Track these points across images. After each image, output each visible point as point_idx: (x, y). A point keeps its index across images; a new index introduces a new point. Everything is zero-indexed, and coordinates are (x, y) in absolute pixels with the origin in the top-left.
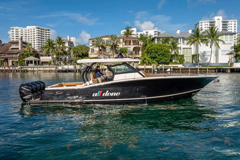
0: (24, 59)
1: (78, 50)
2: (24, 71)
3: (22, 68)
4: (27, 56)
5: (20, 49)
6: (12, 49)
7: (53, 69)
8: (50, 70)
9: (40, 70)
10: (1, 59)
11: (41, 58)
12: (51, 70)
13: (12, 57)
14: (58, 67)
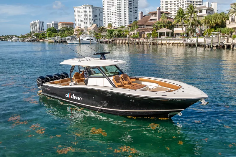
0: (157, 31)
1: (210, 20)
2: (154, 44)
3: (153, 40)
4: (161, 27)
5: (157, 20)
6: (151, 20)
7: (182, 42)
8: (178, 44)
9: (169, 43)
10: (139, 31)
11: (175, 29)
12: (180, 44)
13: (148, 29)
14: (187, 40)
